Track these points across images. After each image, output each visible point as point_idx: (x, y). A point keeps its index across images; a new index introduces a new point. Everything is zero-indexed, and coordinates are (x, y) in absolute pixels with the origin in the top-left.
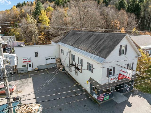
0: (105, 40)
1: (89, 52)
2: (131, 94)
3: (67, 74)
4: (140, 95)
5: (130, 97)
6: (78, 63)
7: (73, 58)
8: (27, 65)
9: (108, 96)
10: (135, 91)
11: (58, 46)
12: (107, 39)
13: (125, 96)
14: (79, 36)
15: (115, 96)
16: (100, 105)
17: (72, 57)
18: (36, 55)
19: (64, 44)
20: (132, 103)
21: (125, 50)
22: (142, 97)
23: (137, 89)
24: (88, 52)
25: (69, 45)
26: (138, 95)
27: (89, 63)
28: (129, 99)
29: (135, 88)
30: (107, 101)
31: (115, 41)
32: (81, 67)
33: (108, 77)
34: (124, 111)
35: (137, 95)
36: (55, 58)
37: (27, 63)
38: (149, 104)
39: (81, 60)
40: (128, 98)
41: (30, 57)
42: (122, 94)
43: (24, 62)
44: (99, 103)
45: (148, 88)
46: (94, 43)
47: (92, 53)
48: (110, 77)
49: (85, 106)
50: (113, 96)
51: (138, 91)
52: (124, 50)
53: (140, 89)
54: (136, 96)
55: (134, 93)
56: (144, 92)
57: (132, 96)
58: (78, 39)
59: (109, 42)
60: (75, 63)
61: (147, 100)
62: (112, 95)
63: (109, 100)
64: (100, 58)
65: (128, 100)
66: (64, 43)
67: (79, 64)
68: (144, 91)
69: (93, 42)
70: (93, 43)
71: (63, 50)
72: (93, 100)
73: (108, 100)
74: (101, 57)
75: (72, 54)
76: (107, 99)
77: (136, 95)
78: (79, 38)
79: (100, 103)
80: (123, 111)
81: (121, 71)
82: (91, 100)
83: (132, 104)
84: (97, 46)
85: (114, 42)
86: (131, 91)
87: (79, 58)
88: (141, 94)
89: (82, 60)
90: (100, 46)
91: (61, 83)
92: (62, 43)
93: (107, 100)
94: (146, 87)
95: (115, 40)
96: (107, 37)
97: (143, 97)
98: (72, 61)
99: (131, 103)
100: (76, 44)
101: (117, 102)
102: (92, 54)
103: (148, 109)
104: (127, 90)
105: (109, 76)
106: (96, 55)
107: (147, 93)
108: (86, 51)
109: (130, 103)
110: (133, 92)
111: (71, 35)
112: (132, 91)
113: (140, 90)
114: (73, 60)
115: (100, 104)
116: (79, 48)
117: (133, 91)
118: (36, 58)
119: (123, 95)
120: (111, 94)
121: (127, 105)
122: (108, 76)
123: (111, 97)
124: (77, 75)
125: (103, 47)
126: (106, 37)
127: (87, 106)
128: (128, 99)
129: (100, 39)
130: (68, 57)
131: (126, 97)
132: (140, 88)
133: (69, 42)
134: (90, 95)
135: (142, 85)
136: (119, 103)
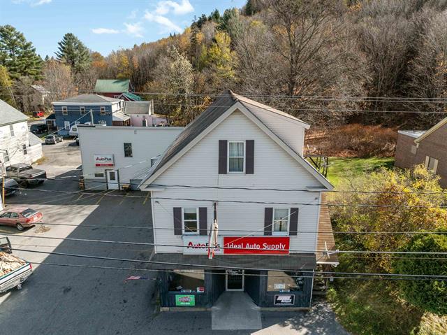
8: (106, 173)
13: (264, 317)
15: (227, 306)
16: (158, 314)
18: (128, 151)
30: (189, 310)
33: (180, 236)
37: (106, 168)
41: (113, 155)
42: (259, 308)
43: (97, 165)
48: (188, 236)
77: (306, 326)
86: (300, 311)
101: (215, 324)
105: (184, 233)
112: (308, 310)
115: (161, 311)
117: (312, 311)
118: (128, 158)
120: (205, 292)
123: (206, 304)
131: (264, 320)
136: (216, 328)
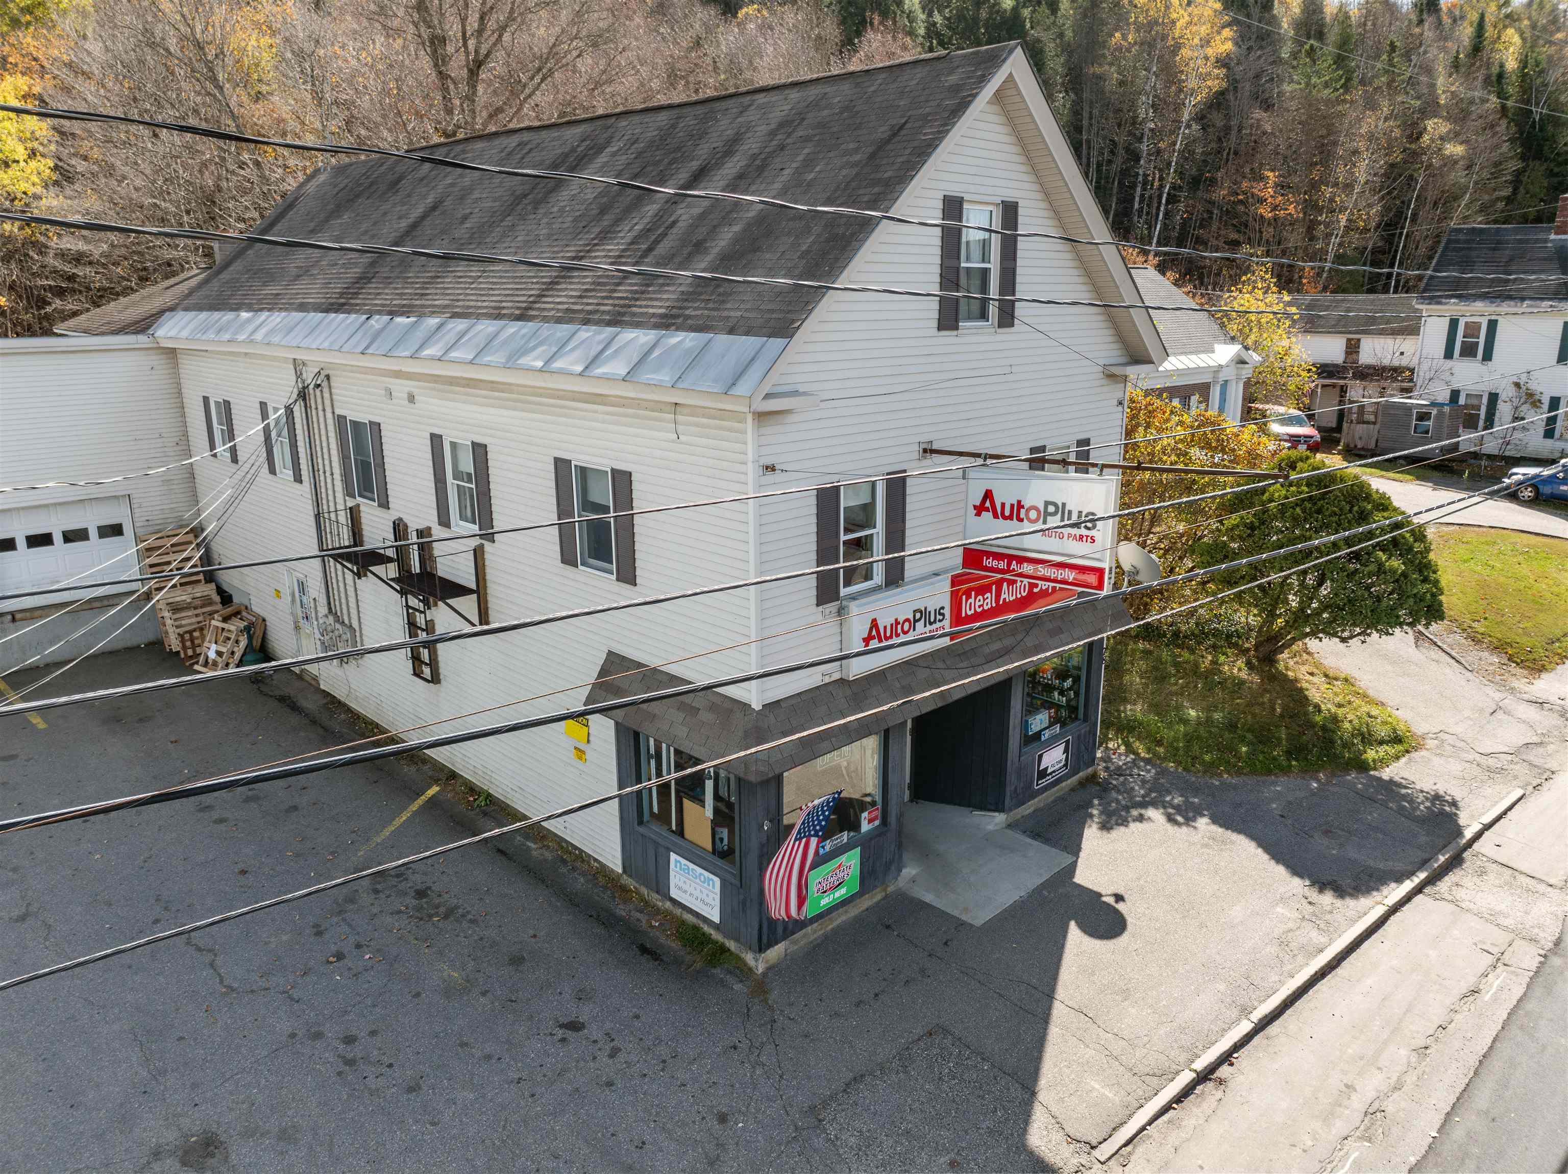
0: (754, 157)
1: (559, 321)
2: (1090, 805)
3: (310, 704)
4: (1178, 800)
5: (1080, 836)
6: (430, 519)
7: (364, 467)
9: (852, 860)
10: (1119, 772)
11: (155, 360)
12: (782, 148)
13: (1036, 835)
14: (425, 197)
15: (925, 853)
16: (760, 987)
17: (345, 458)
19: (229, 316)
20: (1119, 898)
21: (994, 266)
22: (1203, 823)
23: (1130, 749)
24: (545, 319)
25: (303, 308)
26: (1154, 804)
27: (579, 458)
28: (1082, 854)
29: (1111, 745)
30: (840, 918)
31: (888, 141)
32: (478, 554)
33: (832, 607)
34: (1062, 992)
35: (1151, 813)
36: (128, 529)
38: (1280, 870)
39: (467, 465)
40: (1075, 850)
42: (1000, 818)
44: (749, 958)
45: (1232, 726)
46: (618, 221)
47: (598, 323)
48: (853, 597)
49: (575, 1026)
50: (906, 856)
51: (1149, 774)
52: (985, 272)
53: (1161, 750)
54: (1141, 819)
55: (1114, 794)
56: (1210, 768)
57: (1105, 827)
58: (414, 226)
59: (808, 163)
60: (399, 529)
61: (1252, 837)
62: (900, 846)
63: (866, 902)
64: (722, 339)
65: (1071, 869)
66: (237, 308)
67: (444, 522)
68: (1203, 763)
69: (603, 211)
70: (607, 220)
71: (227, 404)
72: (675, 944)
73: (853, 912)
74: (731, 331)
75: (341, 420)
76: (841, 893)
77: (1144, 805)
78: (423, 217)
79: (758, 963)
80: (1050, 996)
81: (979, 510)
82: (644, 950)
83: (1120, 906)
84: (664, 235)
85: (873, 156)
86: (1082, 784)
87: (436, 440)
88: (1187, 789)
89: (480, 451)
90: (693, 227)
91: (215, 815)
92: (204, 315)
93: (844, 903)
94: (1217, 716)
95: (883, 131)
96: (773, 134)
97: (1215, 820)
98: (354, 514)
99: (1111, 900)
100: (387, 281)
101: (966, 910)
102: (609, 324)
103: (1291, 925)
104: (1043, 774)
105: (844, 591)
106: (656, 326)
107: (1239, 772)
108: (519, 318)
109: (1100, 895)
110: (1104, 788)
111: (322, 216)
112: (1094, 776)
113: (1165, 759)
114: (366, 489)
115: (761, 969)
116: (421, 313)
117: (1103, 774)
119: (1009, 826)
120: (884, 822)
121: (1073, 924)
122: (836, 597)
123: (887, 867)
124: (435, 679)
125: (737, 228)
126: (762, 129)
127: (594, 1031)
128: (1076, 862)
129: (695, 165)
130: (298, 479)
131: (1047, 841)
132: (1159, 743)
133: (300, 286)
134: (624, 889)
135: (1179, 708)
136: (980, 917)
